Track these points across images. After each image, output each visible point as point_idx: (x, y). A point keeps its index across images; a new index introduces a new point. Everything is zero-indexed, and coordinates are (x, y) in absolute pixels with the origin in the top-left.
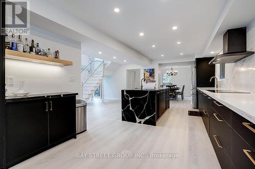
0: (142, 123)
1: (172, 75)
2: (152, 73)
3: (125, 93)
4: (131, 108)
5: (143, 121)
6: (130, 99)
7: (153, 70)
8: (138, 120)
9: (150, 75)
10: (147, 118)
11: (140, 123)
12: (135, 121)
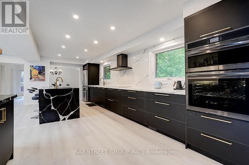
0: (66, 119)
1: (56, 74)
2: (41, 70)
3: (44, 92)
4: (53, 108)
5: (67, 117)
6: (51, 98)
7: (43, 67)
8: (61, 117)
9: (40, 73)
10: (72, 113)
11: (64, 119)
12: (58, 120)
